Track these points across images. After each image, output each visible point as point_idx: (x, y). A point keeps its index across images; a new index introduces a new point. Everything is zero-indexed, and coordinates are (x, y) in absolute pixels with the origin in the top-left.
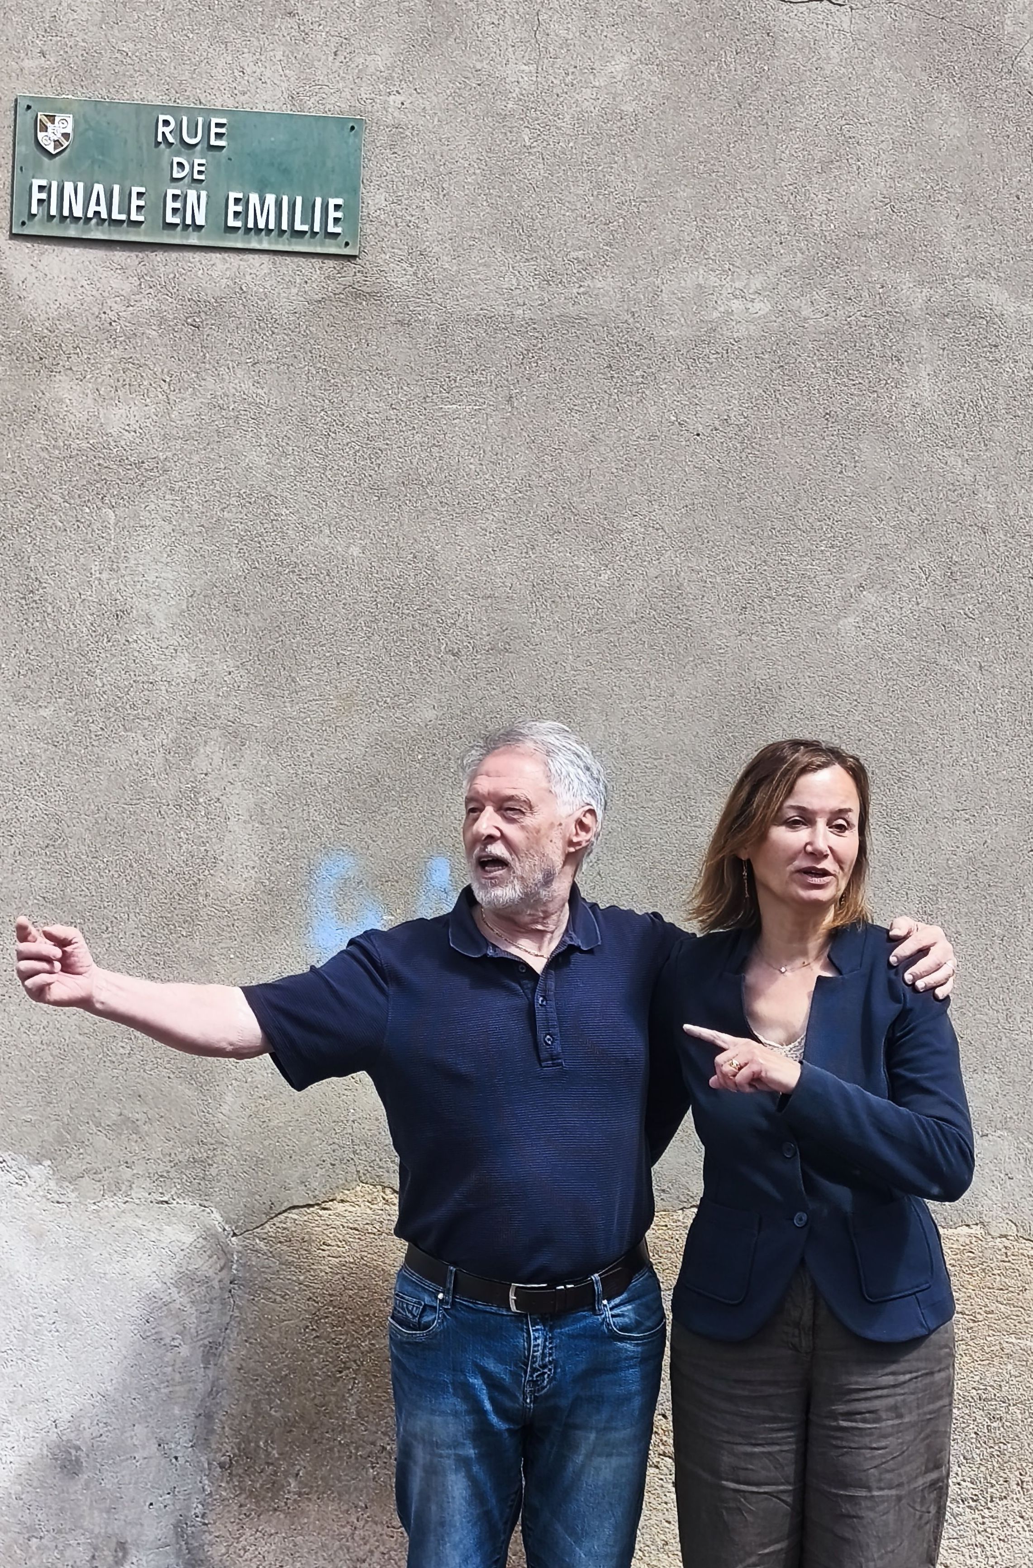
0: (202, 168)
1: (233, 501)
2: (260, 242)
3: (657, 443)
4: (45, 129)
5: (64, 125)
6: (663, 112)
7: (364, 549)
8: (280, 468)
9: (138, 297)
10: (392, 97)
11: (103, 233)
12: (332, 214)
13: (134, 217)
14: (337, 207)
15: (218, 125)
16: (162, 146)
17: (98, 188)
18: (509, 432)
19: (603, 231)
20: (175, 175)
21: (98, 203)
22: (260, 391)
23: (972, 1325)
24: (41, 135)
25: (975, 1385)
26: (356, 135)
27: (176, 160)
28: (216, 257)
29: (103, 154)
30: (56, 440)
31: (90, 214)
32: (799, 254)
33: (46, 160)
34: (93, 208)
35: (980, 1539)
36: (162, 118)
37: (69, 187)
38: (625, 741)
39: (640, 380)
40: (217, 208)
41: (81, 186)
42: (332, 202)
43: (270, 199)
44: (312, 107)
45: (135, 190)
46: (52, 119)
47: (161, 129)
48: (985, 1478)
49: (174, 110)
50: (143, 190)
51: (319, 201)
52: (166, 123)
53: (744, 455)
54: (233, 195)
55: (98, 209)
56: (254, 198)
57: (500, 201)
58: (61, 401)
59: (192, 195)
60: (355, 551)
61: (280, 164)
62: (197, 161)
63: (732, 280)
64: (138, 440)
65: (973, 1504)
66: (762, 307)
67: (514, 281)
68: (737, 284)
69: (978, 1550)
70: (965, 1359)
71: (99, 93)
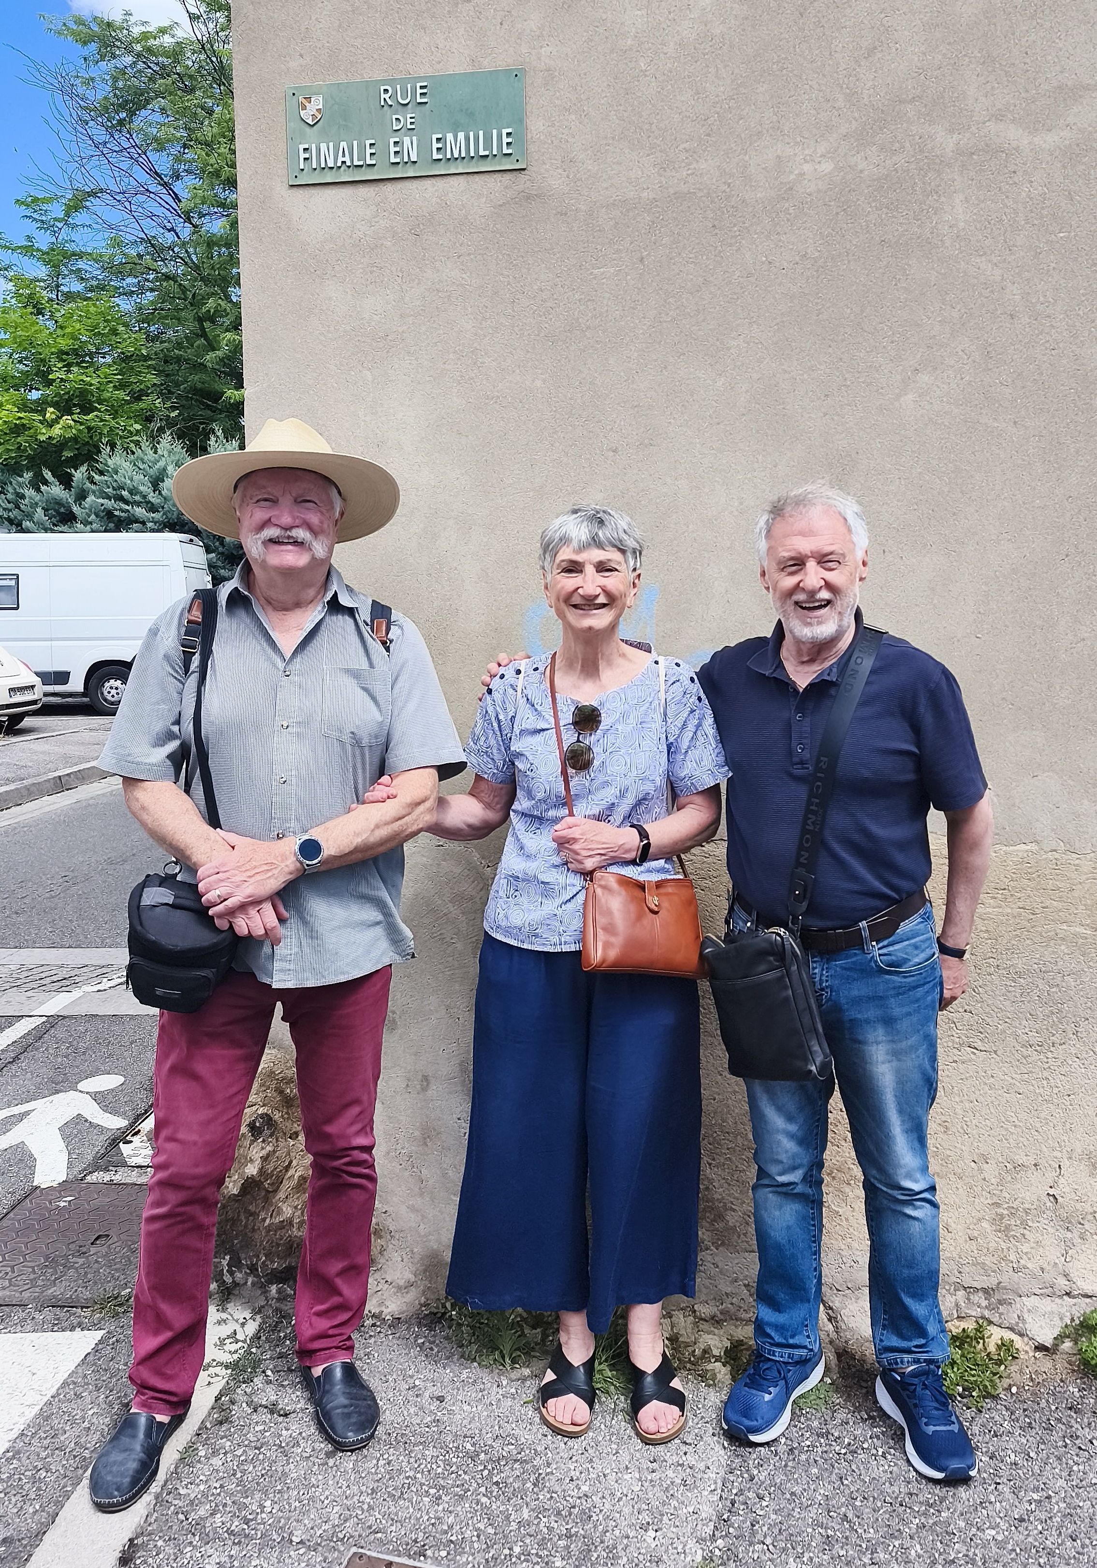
0: (413, 120)
1: (451, 356)
2: (457, 168)
3: (752, 279)
4: (304, 108)
5: (317, 103)
6: (744, 30)
7: (544, 381)
8: (482, 329)
9: (376, 220)
10: (543, 49)
11: (350, 177)
12: (505, 140)
13: (369, 162)
14: (509, 134)
15: (421, 87)
16: (386, 108)
17: (343, 144)
18: (642, 285)
19: (703, 125)
20: (395, 128)
21: (344, 155)
22: (464, 276)
23: (1032, 917)
24: (302, 113)
25: (1036, 961)
26: (519, 81)
27: (394, 117)
28: (428, 182)
29: (345, 121)
30: (328, 326)
31: (339, 164)
32: (854, 122)
33: (308, 129)
34: (340, 159)
35: (1046, 1074)
36: (382, 88)
37: (323, 146)
38: (741, 503)
39: (738, 233)
40: (424, 147)
41: (331, 144)
42: (505, 131)
43: (461, 135)
44: (487, 65)
45: (368, 142)
46: (309, 99)
47: (383, 96)
48: (1048, 1030)
49: (392, 82)
50: (373, 141)
51: (495, 132)
52: (386, 91)
53: (819, 280)
54: (435, 137)
55: (344, 159)
56: (450, 137)
57: (626, 114)
58: (330, 299)
59: (407, 140)
60: (538, 383)
61: (467, 110)
62: (409, 116)
63: (803, 149)
64: (383, 321)
65: (1038, 1048)
66: (827, 167)
67: (640, 173)
68: (807, 152)
69: (1045, 1082)
70: (1028, 942)
71: (343, 79)
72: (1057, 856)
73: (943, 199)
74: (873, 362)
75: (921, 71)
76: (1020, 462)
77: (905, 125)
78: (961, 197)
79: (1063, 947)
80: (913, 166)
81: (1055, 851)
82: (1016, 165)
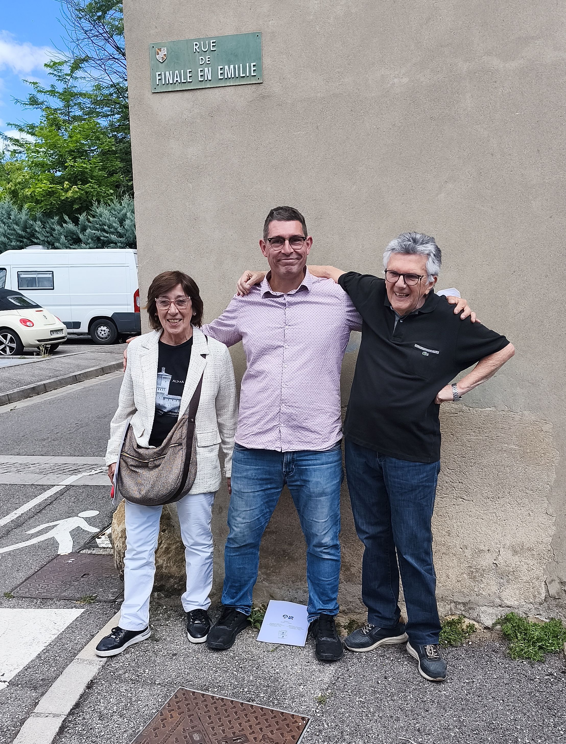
0: (209, 59)
1: (228, 176)
2: (230, 83)
3: (370, 137)
4: (158, 54)
5: (164, 52)
6: (366, 10)
7: (272, 188)
8: (242, 163)
9: (193, 109)
10: (271, 22)
11: (180, 88)
12: (253, 69)
13: (189, 80)
14: (254, 65)
15: (213, 43)
16: (197, 53)
17: (177, 72)
18: (318, 140)
19: (347, 60)
20: (201, 63)
21: (177, 78)
22: (234, 136)
23: (491, 441)
24: (157, 56)
25: (493, 461)
26: (259, 38)
27: (200, 58)
28: (217, 90)
29: (177, 60)
30: (172, 162)
31: (175, 82)
32: (419, 57)
33: (160, 64)
34: (175, 79)
35: (495, 511)
36: (195, 43)
37: (167, 73)
38: (363, 247)
39: (363, 114)
40: (214, 73)
41: (171, 72)
42: (252, 64)
43: (232, 67)
44: (244, 30)
45: (188, 71)
46: (160, 50)
47: (195, 47)
48: (496, 491)
49: (198, 40)
50: (191, 70)
51: (247, 64)
52: (196, 45)
53: (401, 137)
54: (219, 67)
55: (177, 79)
56: (226, 67)
57: (310, 54)
58: (172, 148)
59: (206, 69)
60: (269, 189)
61: (234, 53)
62: (207, 57)
63: (395, 71)
64: (197, 159)
65: (492, 499)
66: (405, 80)
67: (316, 84)
68: (396, 73)
69: (494, 514)
70: (489, 452)
71: (175, 38)
72: (504, 413)
73: (461, 96)
74: (426, 178)
75: (452, 31)
76: (493, 227)
77: (443, 59)
78: (470, 95)
79: (505, 455)
80: (447, 79)
81: (503, 411)
82: (496, 78)
